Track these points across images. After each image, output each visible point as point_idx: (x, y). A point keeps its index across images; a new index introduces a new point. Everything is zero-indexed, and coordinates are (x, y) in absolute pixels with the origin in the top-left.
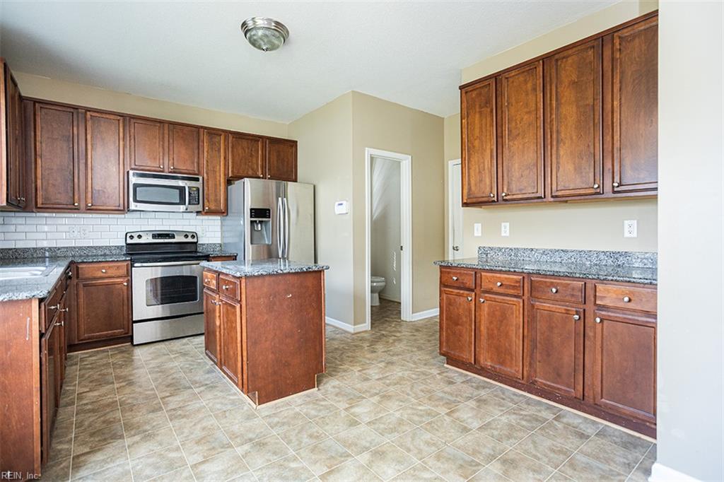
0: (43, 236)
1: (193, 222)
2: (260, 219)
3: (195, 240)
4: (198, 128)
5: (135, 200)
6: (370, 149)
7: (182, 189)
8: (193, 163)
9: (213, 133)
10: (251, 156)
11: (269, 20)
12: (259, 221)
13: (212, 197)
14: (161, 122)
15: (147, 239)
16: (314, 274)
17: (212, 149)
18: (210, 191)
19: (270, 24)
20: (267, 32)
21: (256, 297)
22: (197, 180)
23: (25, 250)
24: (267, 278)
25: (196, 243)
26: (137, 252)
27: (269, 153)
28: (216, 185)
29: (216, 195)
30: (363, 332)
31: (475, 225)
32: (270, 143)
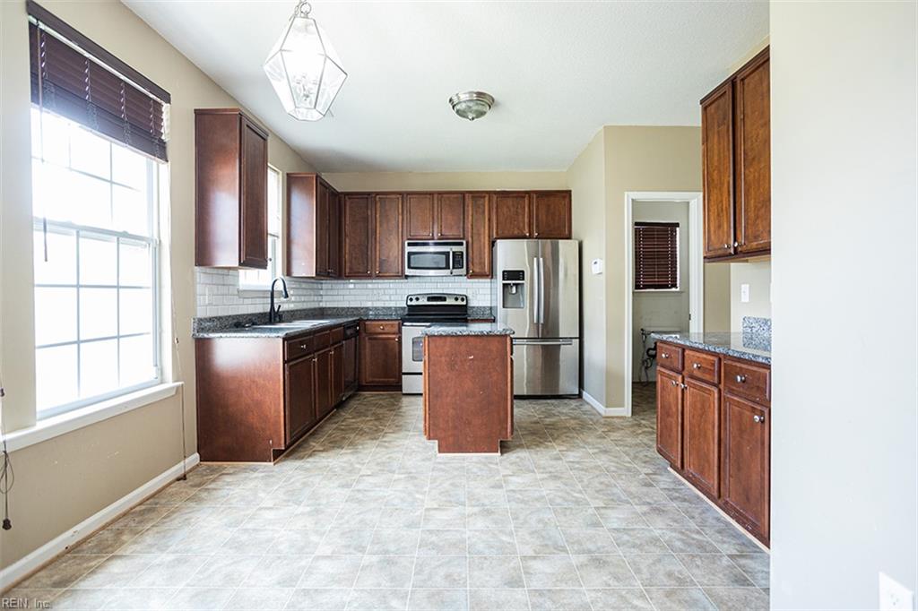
0: (353, 298)
1: (463, 285)
2: (514, 282)
3: (464, 303)
4: (463, 194)
5: (409, 267)
6: (630, 193)
7: (447, 254)
8: (459, 228)
9: (477, 195)
10: (517, 213)
11: (471, 93)
12: (514, 284)
13: (476, 261)
14: (431, 194)
15: (423, 301)
16: (498, 338)
17: (476, 211)
18: (475, 254)
19: (472, 96)
20: (471, 104)
21: (438, 354)
22: (461, 244)
23: (343, 309)
24: (449, 339)
25: (466, 306)
26: (416, 313)
27: (537, 207)
28: (480, 247)
29: (481, 258)
30: (617, 417)
31: (743, 286)
32: (537, 197)
